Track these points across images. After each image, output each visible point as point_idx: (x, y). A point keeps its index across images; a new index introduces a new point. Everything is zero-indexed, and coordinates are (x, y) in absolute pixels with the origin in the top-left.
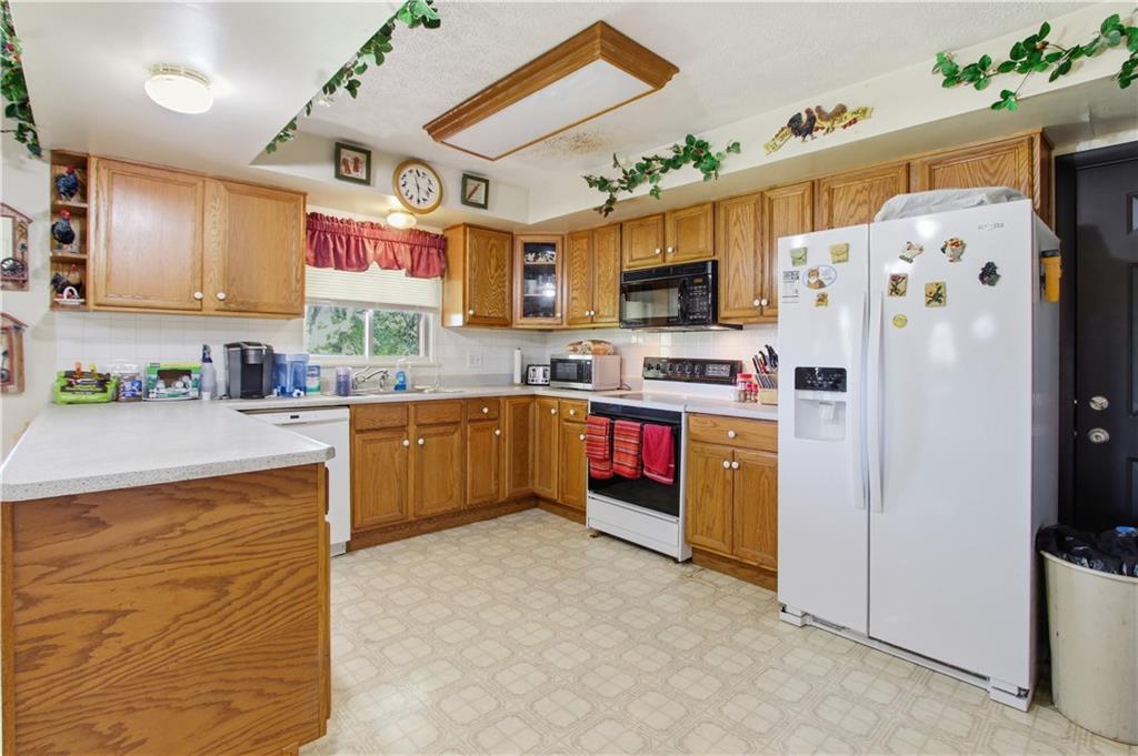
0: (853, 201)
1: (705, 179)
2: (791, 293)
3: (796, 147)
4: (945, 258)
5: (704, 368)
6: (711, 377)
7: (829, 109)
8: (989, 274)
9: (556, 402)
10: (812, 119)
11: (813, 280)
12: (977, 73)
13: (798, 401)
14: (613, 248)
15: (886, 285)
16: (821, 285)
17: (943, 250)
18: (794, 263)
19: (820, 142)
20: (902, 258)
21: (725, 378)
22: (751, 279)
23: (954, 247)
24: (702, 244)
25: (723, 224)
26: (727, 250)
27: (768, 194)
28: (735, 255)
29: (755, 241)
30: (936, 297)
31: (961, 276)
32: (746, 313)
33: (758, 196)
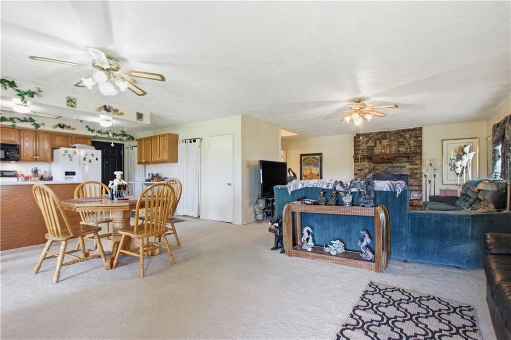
0: (60, 140)
1: (36, 128)
2: (64, 158)
3: (59, 130)
4: (91, 156)
5: (3, 173)
7: (67, 125)
8: (97, 159)
10: (64, 126)
11: (69, 156)
12: (92, 131)
13: (66, 178)
15: (83, 159)
16: (71, 157)
18: (65, 153)
20: (85, 155)
21: (13, 175)
22: (32, 151)
23: (93, 155)
24: (13, 139)
25: (22, 136)
26: (24, 143)
27: (38, 133)
28: (27, 145)
29: (33, 142)
30: (90, 161)
31: (93, 159)
32: (30, 159)
33: (35, 132)
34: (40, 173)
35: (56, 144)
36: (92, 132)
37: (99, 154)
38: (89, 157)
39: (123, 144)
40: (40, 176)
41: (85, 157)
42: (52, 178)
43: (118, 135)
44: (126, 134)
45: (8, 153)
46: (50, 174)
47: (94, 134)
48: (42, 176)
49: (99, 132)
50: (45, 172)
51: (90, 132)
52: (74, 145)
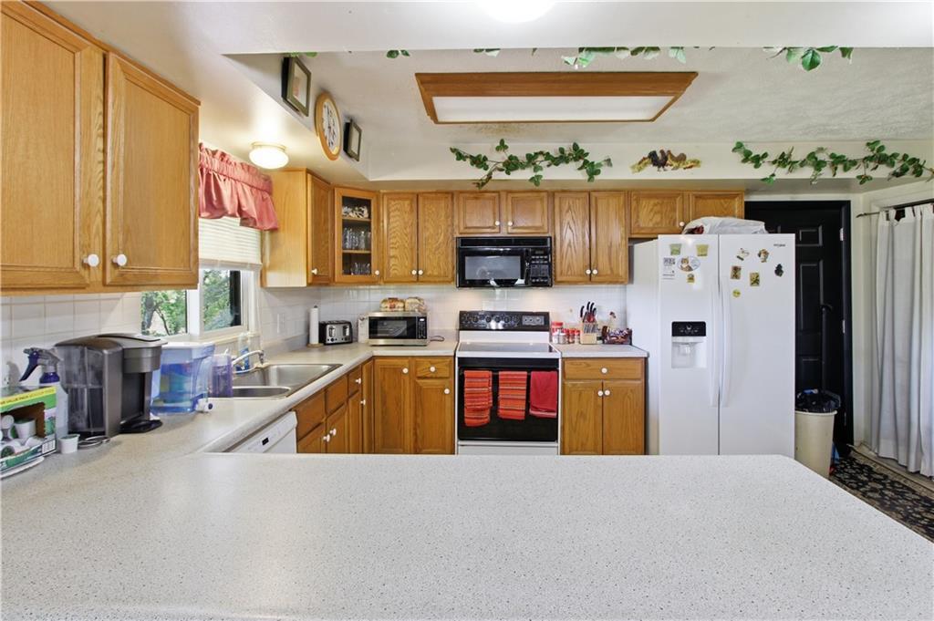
0: (651, 210)
1: (589, 180)
2: (669, 272)
3: (651, 173)
4: (759, 260)
5: (521, 319)
6: (526, 326)
7: (676, 154)
8: (779, 271)
9: (406, 361)
10: (665, 158)
11: (685, 266)
12: (757, 161)
13: (675, 344)
14: (443, 214)
15: (729, 272)
16: (690, 269)
17: (759, 255)
18: (672, 253)
19: (669, 174)
20: (738, 257)
21: (541, 326)
22: (581, 253)
23: (764, 254)
24: (538, 224)
25: (557, 210)
26: (561, 230)
27: (593, 194)
28: (568, 235)
29: (583, 226)
30: (755, 281)
31: (767, 271)
32: (574, 279)
33: (587, 194)
34: (602, 318)
35: (642, 225)
36: (757, 166)
37: (784, 246)
38: (750, 266)
39: (847, 204)
40: (600, 327)
41: (738, 263)
42: (630, 333)
43: (854, 163)
44: (888, 152)
45: (527, 264)
46: (625, 321)
47: (764, 171)
48: (605, 328)
49: (783, 160)
50: (612, 313)
51: (750, 166)
52: (693, 224)
